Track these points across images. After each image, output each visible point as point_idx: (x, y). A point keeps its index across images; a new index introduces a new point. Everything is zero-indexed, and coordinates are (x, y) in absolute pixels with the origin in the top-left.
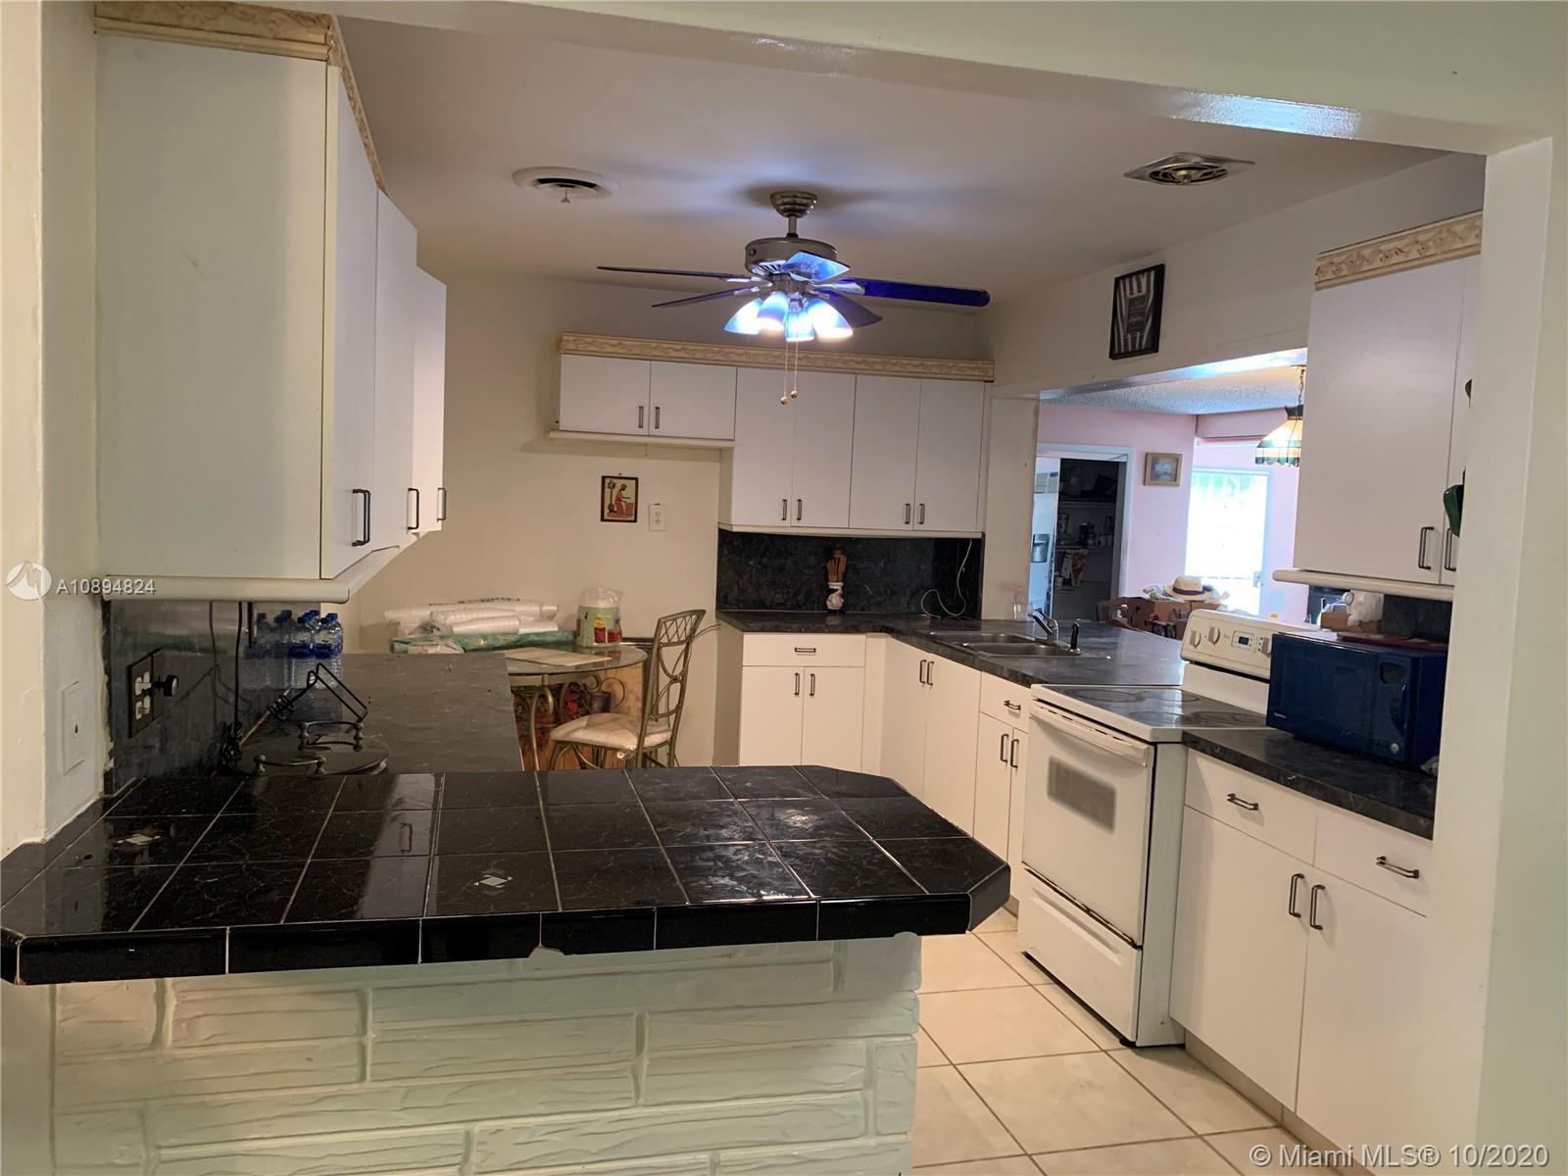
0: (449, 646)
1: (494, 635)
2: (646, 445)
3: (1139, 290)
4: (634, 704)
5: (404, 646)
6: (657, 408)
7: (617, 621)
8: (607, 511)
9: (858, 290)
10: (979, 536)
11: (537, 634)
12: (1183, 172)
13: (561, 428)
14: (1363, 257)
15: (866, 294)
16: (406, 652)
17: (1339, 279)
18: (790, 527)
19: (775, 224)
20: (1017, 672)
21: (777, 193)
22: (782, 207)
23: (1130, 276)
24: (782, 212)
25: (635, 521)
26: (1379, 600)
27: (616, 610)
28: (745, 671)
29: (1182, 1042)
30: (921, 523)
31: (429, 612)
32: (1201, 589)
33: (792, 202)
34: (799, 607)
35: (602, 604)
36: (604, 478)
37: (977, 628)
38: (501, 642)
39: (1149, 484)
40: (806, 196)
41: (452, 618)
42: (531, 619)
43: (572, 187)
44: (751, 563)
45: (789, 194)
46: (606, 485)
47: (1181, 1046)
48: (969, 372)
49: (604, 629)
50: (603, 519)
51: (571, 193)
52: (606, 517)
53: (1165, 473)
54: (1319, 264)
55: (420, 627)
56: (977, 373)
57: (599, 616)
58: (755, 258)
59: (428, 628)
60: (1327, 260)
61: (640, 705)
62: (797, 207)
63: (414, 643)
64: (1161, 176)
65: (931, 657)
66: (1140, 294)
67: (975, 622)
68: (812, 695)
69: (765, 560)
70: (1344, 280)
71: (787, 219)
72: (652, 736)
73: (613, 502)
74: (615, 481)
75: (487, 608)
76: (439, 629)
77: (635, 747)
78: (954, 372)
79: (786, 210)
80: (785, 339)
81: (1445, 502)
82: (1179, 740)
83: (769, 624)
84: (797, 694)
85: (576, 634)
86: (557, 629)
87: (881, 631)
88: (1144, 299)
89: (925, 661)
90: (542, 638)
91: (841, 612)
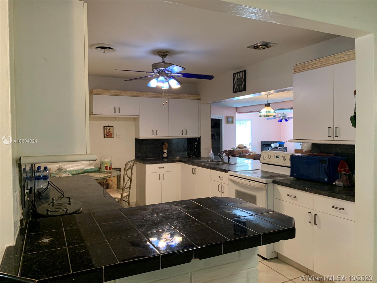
0: (67, 174)
1: (78, 170)
2: (116, 118)
3: (240, 76)
4: (115, 186)
5: (54, 175)
6: (119, 108)
7: (111, 164)
8: (105, 135)
9: (181, 76)
10: (200, 137)
11: (89, 169)
12: (261, 46)
13: (94, 114)
14: (306, 66)
15: (183, 77)
16: (55, 176)
17: (300, 71)
18: (154, 137)
19: (159, 59)
20: (222, 169)
21: (159, 52)
22: (161, 55)
23: (237, 73)
24: (161, 56)
25: (113, 138)
26: (310, 145)
27: (111, 161)
28: (147, 175)
29: (277, 257)
30: (186, 134)
31: (59, 165)
32: (244, 147)
33: (163, 53)
34: (156, 157)
35: (107, 160)
36: (104, 127)
37: (200, 159)
38: (80, 172)
39: (227, 124)
40: (167, 52)
41: (66, 166)
42: (86, 165)
43: (106, 49)
44: (144, 147)
45: (163, 52)
46: (105, 128)
47: (277, 258)
48: (195, 97)
49: (108, 166)
50: (104, 138)
51: (106, 51)
52: (105, 137)
53: (230, 121)
54: (294, 67)
55: (57, 169)
56: (197, 98)
57: (106, 163)
58: (155, 68)
59: (60, 170)
60: (296, 67)
61: (116, 186)
62: (165, 55)
63: (57, 174)
64: (256, 47)
65: (195, 167)
66: (240, 77)
67: (200, 158)
68: (163, 179)
69: (147, 146)
70: (301, 71)
71: (162, 58)
72: (125, 194)
73: (107, 133)
74: (107, 127)
75: (75, 163)
76: (63, 170)
77: (121, 197)
78: (191, 97)
79: (162, 56)
80: (162, 88)
81: (351, 120)
82: (272, 182)
83: (152, 162)
84: (160, 179)
85: (100, 168)
86: (94, 167)
87: (179, 162)
88: (241, 78)
89: (193, 168)
90: (91, 170)
91: (167, 158)
